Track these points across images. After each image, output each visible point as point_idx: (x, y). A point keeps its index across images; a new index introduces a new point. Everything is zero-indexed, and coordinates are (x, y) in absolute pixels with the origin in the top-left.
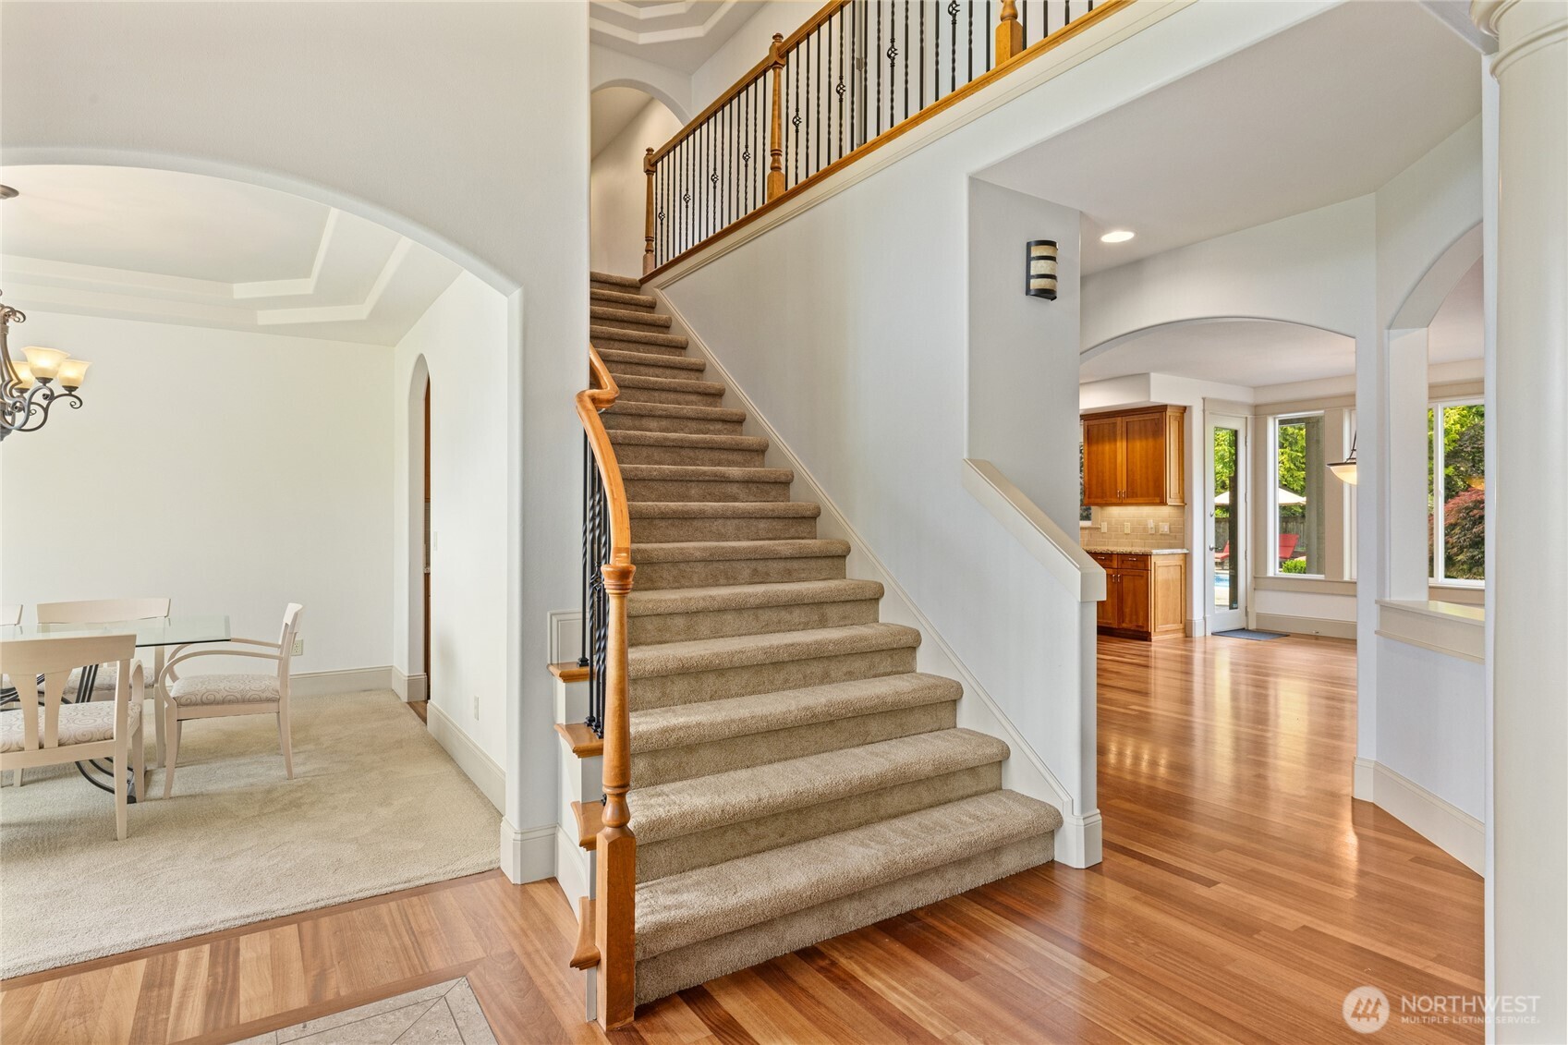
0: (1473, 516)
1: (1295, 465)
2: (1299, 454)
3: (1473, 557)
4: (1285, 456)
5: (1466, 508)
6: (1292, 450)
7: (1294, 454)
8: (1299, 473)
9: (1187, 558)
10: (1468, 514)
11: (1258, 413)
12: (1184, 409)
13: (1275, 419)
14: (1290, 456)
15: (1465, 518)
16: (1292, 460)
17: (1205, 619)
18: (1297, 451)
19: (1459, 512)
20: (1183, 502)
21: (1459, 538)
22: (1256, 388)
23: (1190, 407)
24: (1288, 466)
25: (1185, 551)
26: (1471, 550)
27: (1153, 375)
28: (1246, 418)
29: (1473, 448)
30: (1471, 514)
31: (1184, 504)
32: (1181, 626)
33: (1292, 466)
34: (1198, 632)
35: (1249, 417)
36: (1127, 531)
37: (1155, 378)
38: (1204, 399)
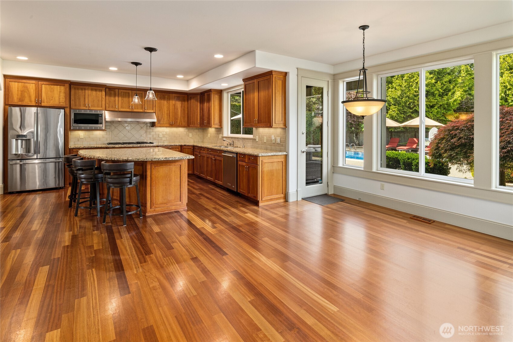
0: (452, 134)
1: (400, 112)
2: (401, 108)
3: (451, 155)
4: (396, 109)
5: (449, 130)
6: (399, 106)
7: (399, 108)
8: (401, 115)
9: (286, 157)
10: (449, 133)
11: (335, 78)
12: (286, 74)
13: (344, 81)
14: (398, 109)
15: (448, 135)
16: (399, 110)
17: (297, 191)
18: (401, 107)
19: (445, 131)
20: (286, 126)
21: (445, 145)
22: (335, 65)
23: (288, 72)
24: (397, 112)
25: (285, 153)
26: (450, 151)
27: (258, 52)
28: (328, 81)
29: (466, 106)
30: (450, 133)
31: (285, 126)
32: (282, 196)
33: (399, 113)
34: (292, 198)
35: (330, 81)
36: (265, 141)
37: (259, 53)
38: (297, 68)
